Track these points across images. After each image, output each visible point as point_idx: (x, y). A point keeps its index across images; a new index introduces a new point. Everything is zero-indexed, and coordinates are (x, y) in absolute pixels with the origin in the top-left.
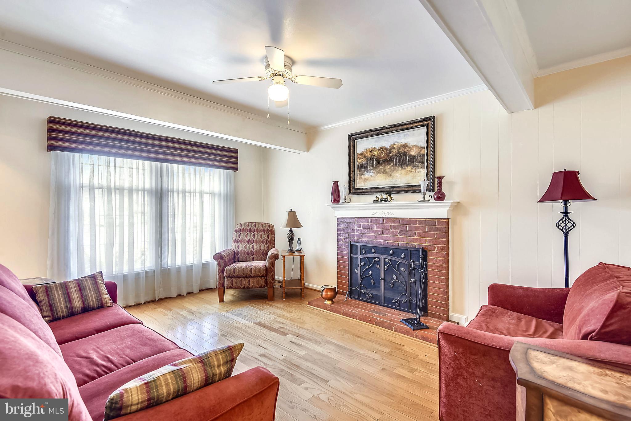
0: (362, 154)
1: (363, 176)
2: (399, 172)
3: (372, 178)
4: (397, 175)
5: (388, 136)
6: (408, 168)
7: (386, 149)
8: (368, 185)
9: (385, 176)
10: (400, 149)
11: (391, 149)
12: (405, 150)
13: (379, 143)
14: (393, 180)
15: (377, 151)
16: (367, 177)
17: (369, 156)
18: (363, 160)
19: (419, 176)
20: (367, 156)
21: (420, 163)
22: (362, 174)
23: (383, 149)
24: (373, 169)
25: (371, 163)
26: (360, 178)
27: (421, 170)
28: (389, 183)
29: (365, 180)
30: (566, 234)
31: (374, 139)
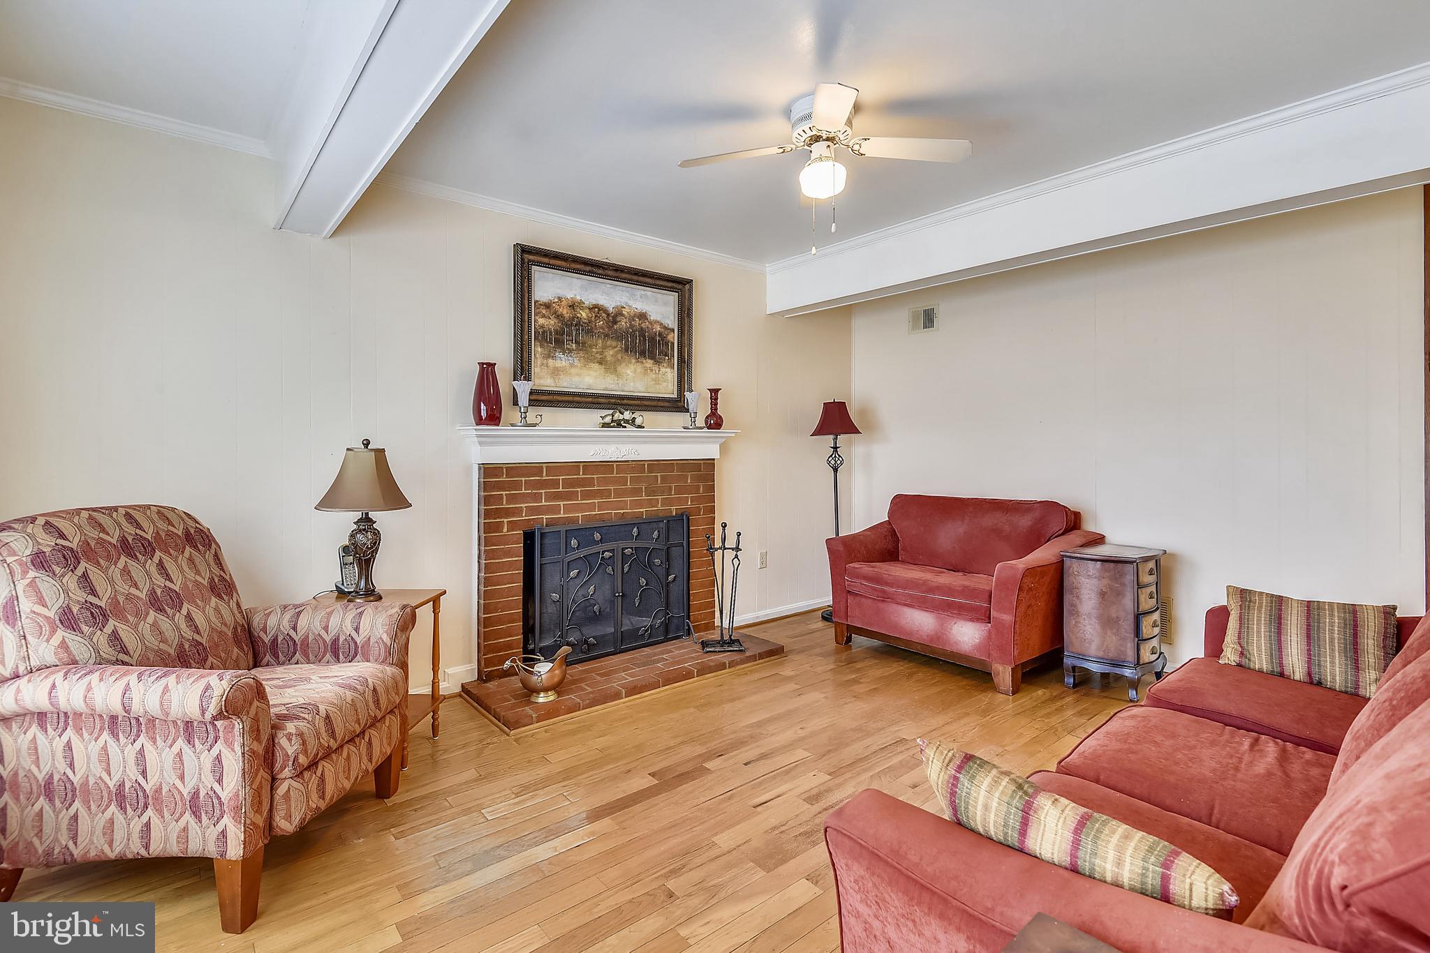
0: (548, 306)
1: (550, 361)
2: (632, 367)
3: (573, 371)
4: (628, 372)
5: (609, 286)
6: (647, 362)
7: (606, 311)
8: (565, 384)
9: (603, 370)
10: (634, 320)
11: (616, 316)
12: (643, 325)
13: (591, 293)
14: (620, 382)
15: (587, 311)
16: (559, 365)
17: (567, 316)
18: (552, 322)
19: (665, 382)
20: (562, 315)
21: (667, 358)
22: (548, 356)
23: (599, 310)
24: (577, 349)
25: (572, 334)
26: (542, 364)
27: (668, 370)
28: (612, 386)
29: (556, 372)
30: (836, 470)
31: (579, 281)
